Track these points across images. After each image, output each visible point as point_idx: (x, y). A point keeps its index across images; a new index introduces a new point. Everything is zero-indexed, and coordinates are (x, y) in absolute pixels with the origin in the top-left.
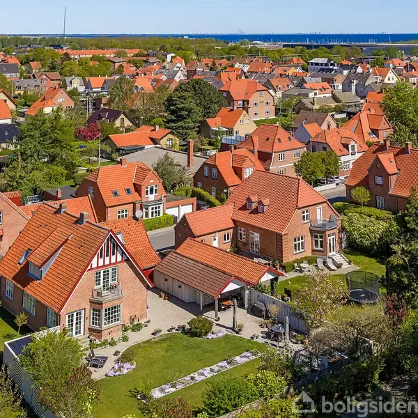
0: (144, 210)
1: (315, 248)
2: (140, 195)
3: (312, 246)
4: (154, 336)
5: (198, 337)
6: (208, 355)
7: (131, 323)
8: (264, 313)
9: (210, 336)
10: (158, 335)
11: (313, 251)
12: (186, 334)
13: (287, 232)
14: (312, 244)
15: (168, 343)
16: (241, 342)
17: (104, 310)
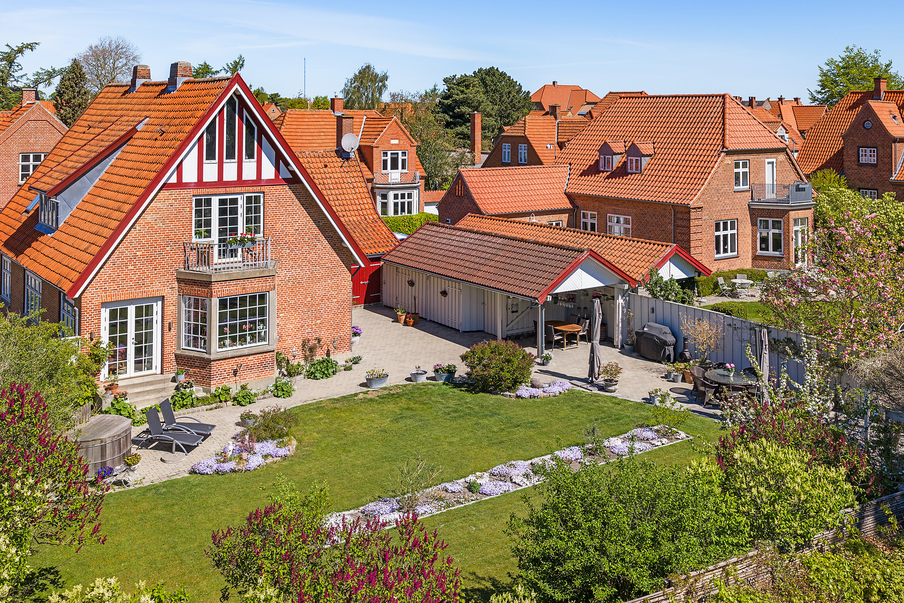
0: (379, 198)
1: (759, 252)
2: (371, 169)
3: (754, 248)
4: (365, 389)
5: (490, 392)
6: (520, 433)
7: (306, 358)
8: (670, 350)
9: (524, 391)
10: (377, 386)
11: (755, 258)
12: (458, 385)
13: (700, 204)
14: (754, 242)
15: (403, 402)
16: (619, 407)
17: (215, 302)
